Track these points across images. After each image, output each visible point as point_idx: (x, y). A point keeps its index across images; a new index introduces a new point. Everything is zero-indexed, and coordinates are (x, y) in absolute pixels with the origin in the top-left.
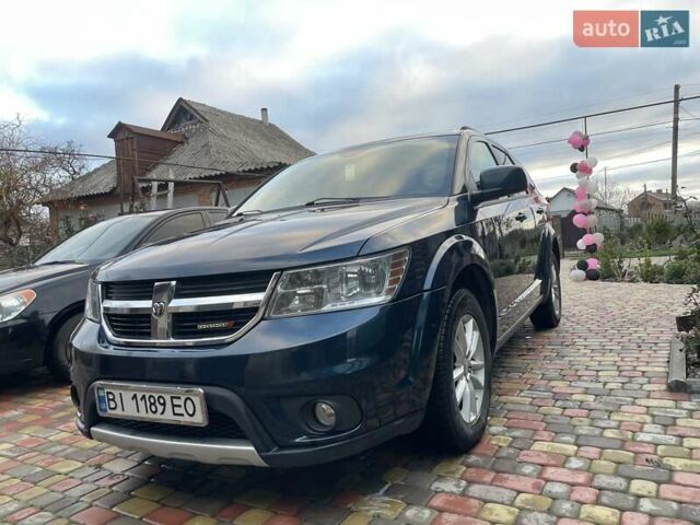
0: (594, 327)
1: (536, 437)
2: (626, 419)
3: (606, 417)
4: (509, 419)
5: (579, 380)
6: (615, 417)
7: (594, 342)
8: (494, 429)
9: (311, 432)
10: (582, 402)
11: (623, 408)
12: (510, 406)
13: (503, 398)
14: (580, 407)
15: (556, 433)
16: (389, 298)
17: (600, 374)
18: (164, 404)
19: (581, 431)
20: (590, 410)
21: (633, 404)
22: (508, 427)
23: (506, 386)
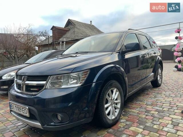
0: (170, 88)
1: (133, 125)
2: (164, 122)
3: (157, 120)
4: (128, 117)
5: (156, 106)
6: (160, 121)
7: (167, 93)
8: (122, 121)
9: (55, 122)
10: (153, 114)
11: (165, 118)
12: (131, 113)
13: (130, 110)
14: (152, 116)
15: (139, 124)
16: (80, 85)
17: (164, 104)
18: (21, 109)
19: (147, 125)
20: (154, 117)
21: (169, 116)
22: (127, 120)
23: (134, 106)
